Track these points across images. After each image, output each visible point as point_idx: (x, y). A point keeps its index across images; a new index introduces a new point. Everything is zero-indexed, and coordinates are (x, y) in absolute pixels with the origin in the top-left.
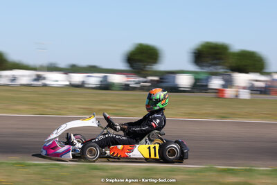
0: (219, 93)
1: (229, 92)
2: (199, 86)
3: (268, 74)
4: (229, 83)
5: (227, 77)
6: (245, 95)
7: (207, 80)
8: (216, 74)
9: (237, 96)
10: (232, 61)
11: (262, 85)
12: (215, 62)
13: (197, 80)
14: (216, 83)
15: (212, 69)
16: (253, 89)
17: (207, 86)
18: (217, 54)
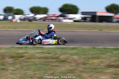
0: (11, 20)
1: (14, 20)
2: (5, 19)
3: (25, 15)
4: (14, 18)
5: (13, 16)
6: (19, 21)
7: (8, 17)
8: (10, 15)
9: (16, 21)
10: (15, 12)
11: (23, 18)
12: (10, 12)
13: (5, 17)
14: (10, 18)
15: (9, 14)
16: (21, 19)
17: (7, 19)
18: (10, 9)
